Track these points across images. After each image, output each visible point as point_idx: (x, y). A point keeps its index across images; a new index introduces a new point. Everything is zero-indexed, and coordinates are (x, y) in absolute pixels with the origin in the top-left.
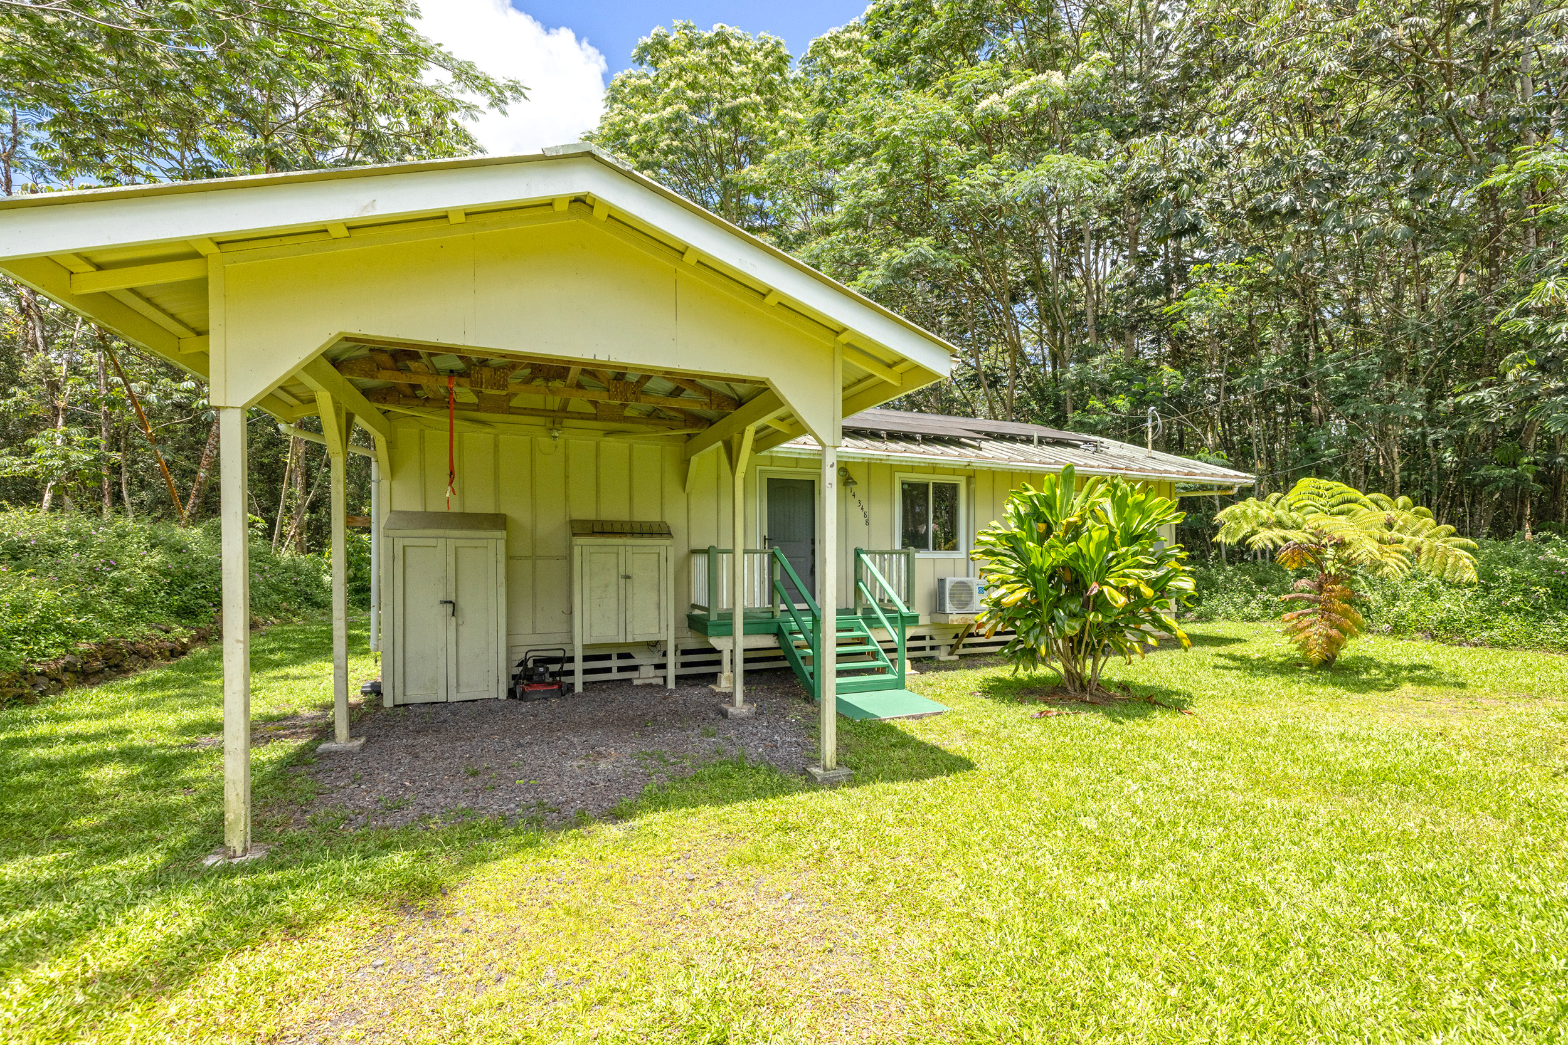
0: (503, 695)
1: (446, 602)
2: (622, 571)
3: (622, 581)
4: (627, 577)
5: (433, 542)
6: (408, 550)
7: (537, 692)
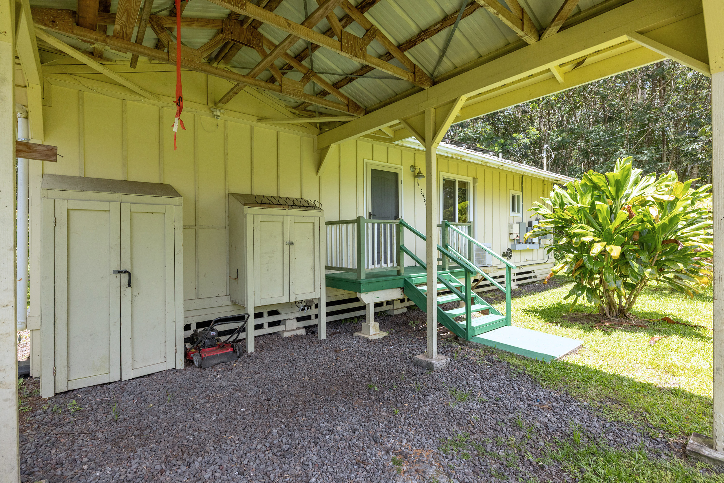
0: (181, 365)
1: (120, 272)
2: (286, 239)
3: (286, 247)
4: (291, 244)
5: (105, 206)
6: (72, 213)
7: (214, 357)
